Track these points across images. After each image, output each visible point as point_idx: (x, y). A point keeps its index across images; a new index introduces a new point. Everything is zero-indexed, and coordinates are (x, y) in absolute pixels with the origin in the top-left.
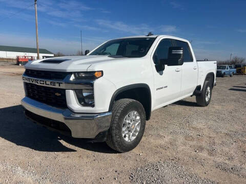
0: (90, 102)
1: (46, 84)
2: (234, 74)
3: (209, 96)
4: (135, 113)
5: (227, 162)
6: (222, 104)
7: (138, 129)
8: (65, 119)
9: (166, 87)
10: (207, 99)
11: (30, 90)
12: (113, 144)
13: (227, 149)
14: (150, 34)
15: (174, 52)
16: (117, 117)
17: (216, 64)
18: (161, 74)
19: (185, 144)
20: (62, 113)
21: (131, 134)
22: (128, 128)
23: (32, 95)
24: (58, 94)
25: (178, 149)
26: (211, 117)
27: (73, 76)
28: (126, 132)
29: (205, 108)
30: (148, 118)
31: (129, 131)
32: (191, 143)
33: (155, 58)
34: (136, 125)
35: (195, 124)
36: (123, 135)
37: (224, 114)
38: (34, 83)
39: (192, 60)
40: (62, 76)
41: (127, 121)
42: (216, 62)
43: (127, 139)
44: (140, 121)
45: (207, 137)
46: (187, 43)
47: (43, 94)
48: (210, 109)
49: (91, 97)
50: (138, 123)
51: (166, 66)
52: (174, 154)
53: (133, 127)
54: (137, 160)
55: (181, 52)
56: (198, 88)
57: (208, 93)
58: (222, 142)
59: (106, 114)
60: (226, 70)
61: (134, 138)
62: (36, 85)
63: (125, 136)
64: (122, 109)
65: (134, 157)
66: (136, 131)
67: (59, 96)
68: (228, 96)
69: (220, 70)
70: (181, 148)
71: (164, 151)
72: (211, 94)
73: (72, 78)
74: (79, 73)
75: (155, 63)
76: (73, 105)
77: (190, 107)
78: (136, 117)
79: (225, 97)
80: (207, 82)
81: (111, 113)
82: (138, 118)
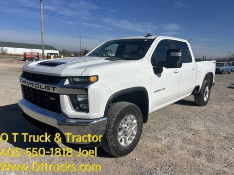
0: (85, 108)
1: (41, 88)
2: (232, 71)
3: (207, 95)
4: (132, 117)
5: (226, 169)
6: (220, 103)
7: (135, 133)
8: (59, 124)
9: (164, 89)
10: (205, 99)
11: (27, 92)
12: (109, 149)
13: (226, 154)
14: (149, 35)
15: (173, 54)
16: (113, 122)
17: (215, 64)
18: (159, 76)
19: (182, 149)
20: (56, 118)
21: (128, 138)
22: (124, 132)
23: (28, 97)
24: (52, 98)
25: (176, 154)
26: (209, 118)
27: (67, 80)
28: (122, 137)
29: (204, 107)
30: (145, 120)
31: (125, 135)
32: (189, 147)
33: (153, 60)
34: (133, 128)
35: (193, 125)
36: (119, 139)
37: (223, 115)
38: (30, 86)
39: (191, 61)
40: (56, 80)
41: (123, 126)
42: (215, 61)
43: (123, 144)
44: (136, 125)
45: (206, 140)
46: (186, 43)
47: (39, 97)
48: (208, 109)
49: (86, 102)
50: (134, 127)
51: (164, 68)
52: (171, 159)
53: (129, 130)
54: (132, 166)
55: (180, 54)
56: (197, 88)
57: (206, 93)
58: (221, 146)
59: (101, 120)
60: (224, 67)
61: (130, 142)
62: (32, 88)
63: (121, 141)
64: (118, 114)
65: (129, 163)
66: (132, 135)
67: (54, 101)
68: (226, 95)
69: (218, 67)
70: (178, 153)
71: (160, 155)
72: (209, 94)
73: (67, 82)
74: (73, 77)
75: (153, 65)
76: (67, 110)
77: (188, 106)
78: (133, 120)
79: (223, 96)
80: (206, 81)
81: (106, 119)
82: (135, 121)
